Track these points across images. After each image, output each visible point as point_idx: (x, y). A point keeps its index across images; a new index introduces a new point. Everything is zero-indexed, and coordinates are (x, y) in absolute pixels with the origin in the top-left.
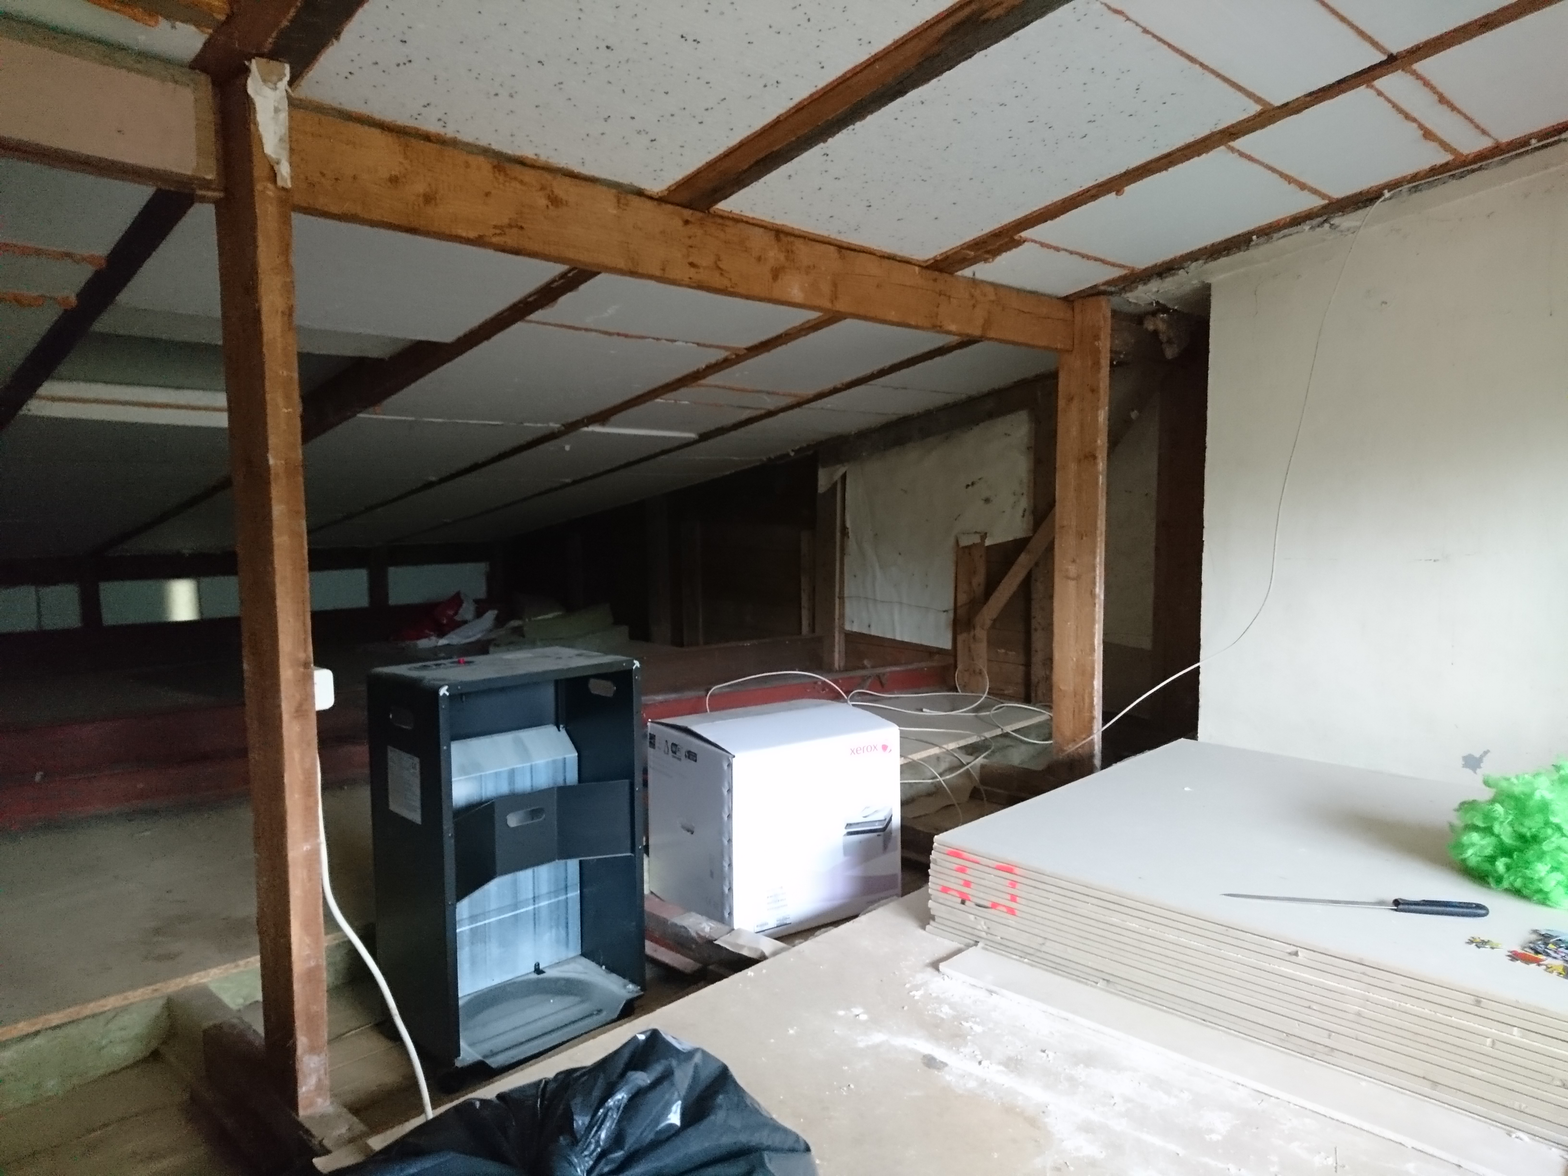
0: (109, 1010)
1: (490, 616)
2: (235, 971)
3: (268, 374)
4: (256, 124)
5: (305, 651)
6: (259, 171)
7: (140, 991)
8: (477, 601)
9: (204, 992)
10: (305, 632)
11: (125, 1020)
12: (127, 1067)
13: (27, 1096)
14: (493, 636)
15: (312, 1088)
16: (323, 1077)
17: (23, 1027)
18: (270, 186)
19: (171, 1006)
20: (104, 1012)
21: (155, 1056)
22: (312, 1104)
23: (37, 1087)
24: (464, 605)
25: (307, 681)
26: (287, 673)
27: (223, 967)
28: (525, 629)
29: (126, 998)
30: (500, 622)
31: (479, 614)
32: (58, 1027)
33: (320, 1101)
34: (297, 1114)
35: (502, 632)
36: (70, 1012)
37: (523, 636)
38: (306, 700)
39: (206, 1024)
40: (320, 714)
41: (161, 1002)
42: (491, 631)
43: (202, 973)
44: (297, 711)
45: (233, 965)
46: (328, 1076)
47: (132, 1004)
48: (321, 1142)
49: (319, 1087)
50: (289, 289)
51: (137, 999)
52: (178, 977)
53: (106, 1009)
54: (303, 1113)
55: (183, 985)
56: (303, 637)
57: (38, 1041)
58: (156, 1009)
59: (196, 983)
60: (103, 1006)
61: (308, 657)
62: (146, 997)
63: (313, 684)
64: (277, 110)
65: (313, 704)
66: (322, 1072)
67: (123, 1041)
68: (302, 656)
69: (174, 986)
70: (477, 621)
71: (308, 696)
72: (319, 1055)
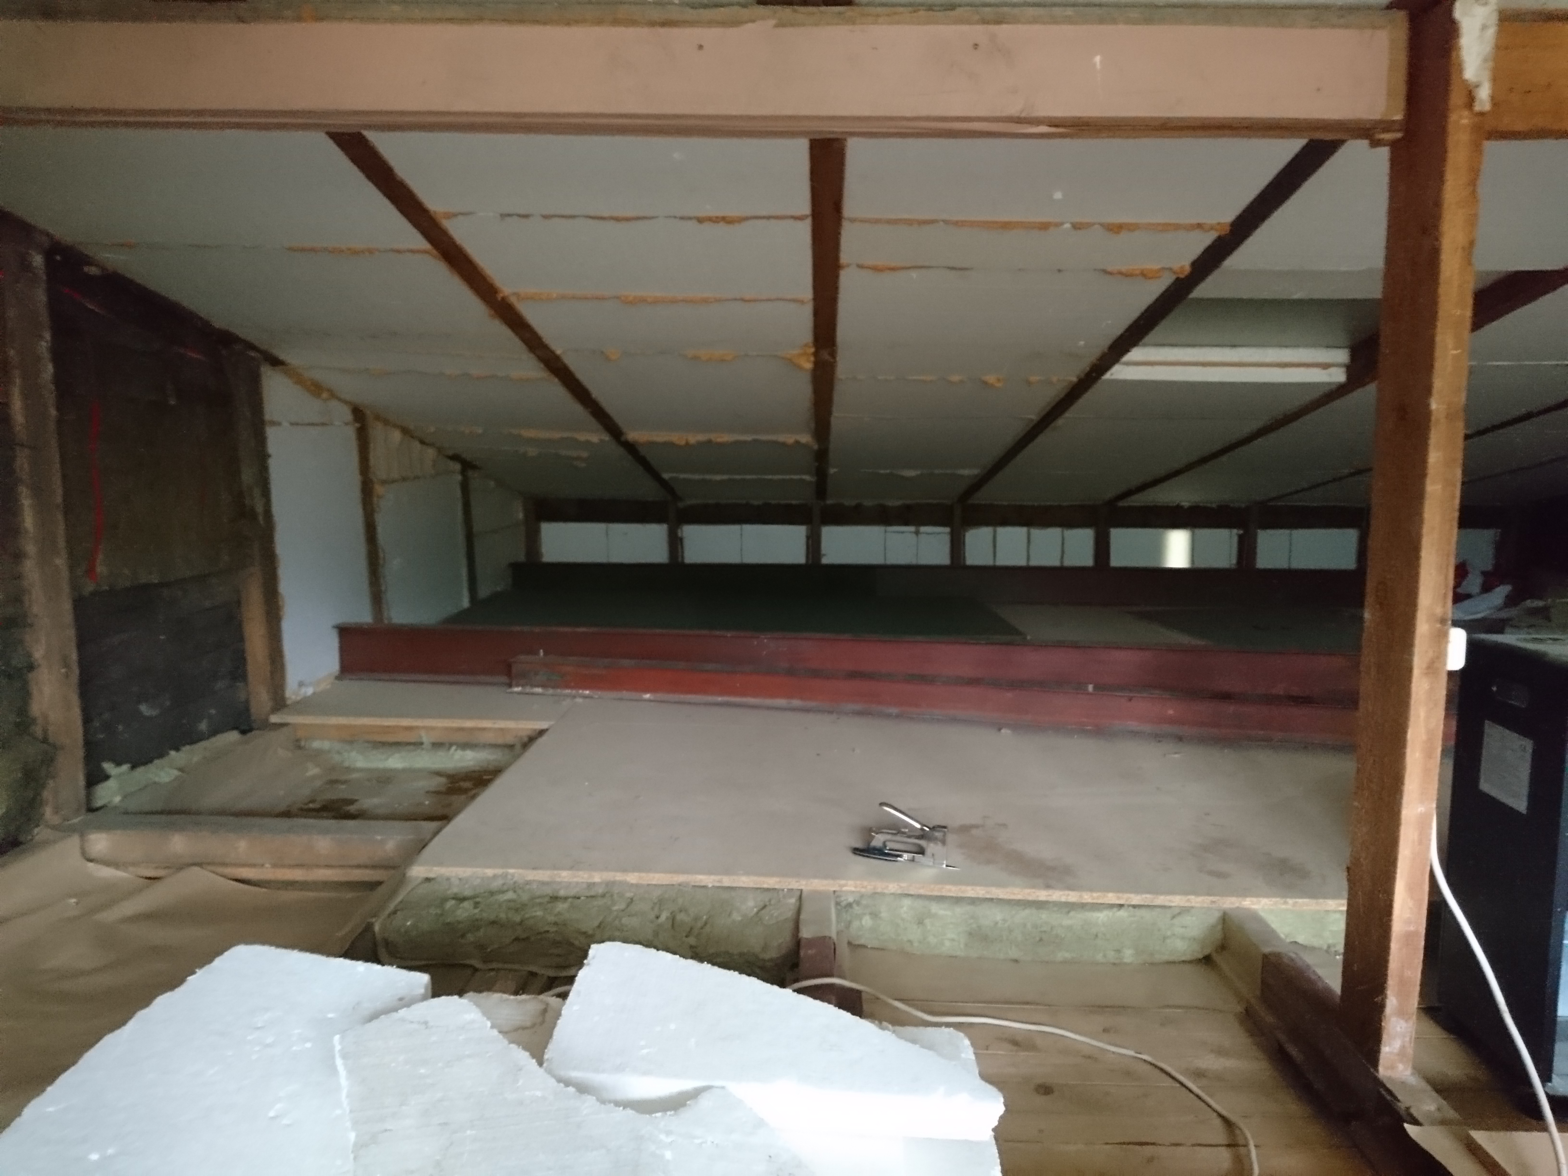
0: (1175, 906)
1: (1501, 592)
2: (1284, 907)
3: (1441, 314)
4: (1458, 49)
5: (1444, 606)
6: (1456, 98)
7: (1200, 899)
8: (1484, 574)
9: (1255, 917)
10: (1446, 586)
11: (1187, 920)
12: (1184, 962)
13: (1111, 956)
14: (1504, 615)
15: (1395, 1051)
16: (1407, 1045)
17: (1111, 898)
18: (1466, 113)
19: (1225, 919)
20: (1170, 907)
21: (1207, 960)
22: (1393, 1067)
23: (1118, 951)
24: (1470, 576)
25: (1441, 638)
26: (1423, 628)
27: (1274, 899)
28: (1553, 610)
29: (1188, 900)
30: (1511, 601)
31: (1487, 588)
32: (1134, 906)
33: (1401, 1067)
34: (1377, 1071)
35: (1512, 612)
36: (1146, 898)
37: (1550, 620)
38: (1438, 658)
39: (1267, 950)
40: (1451, 674)
41: (1217, 915)
42: (1500, 609)
43: (1254, 900)
44: (1428, 668)
45: (1282, 901)
46: (1412, 1045)
47: (1192, 907)
48: (1408, 1109)
49: (1402, 1053)
50: (1472, 221)
51: (1198, 905)
52: (1233, 896)
53: (1173, 904)
54: (1383, 1072)
55: (1237, 905)
56: (1444, 591)
57: (1122, 913)
58: (1213, 918)
59: (1248, 907)
60: (1170, 901)
61: (1445, 613)
62: (1205, 905)
63: (1447, 642)
64: (1484, 27)
65: (1445, 664)
66: (1407, 1039)
67: (1183, 938)
68: (1439, 611)
69: (1230, 903)
70: (1485, 595)
71: (1441, 655)
72: (1406, 1021)
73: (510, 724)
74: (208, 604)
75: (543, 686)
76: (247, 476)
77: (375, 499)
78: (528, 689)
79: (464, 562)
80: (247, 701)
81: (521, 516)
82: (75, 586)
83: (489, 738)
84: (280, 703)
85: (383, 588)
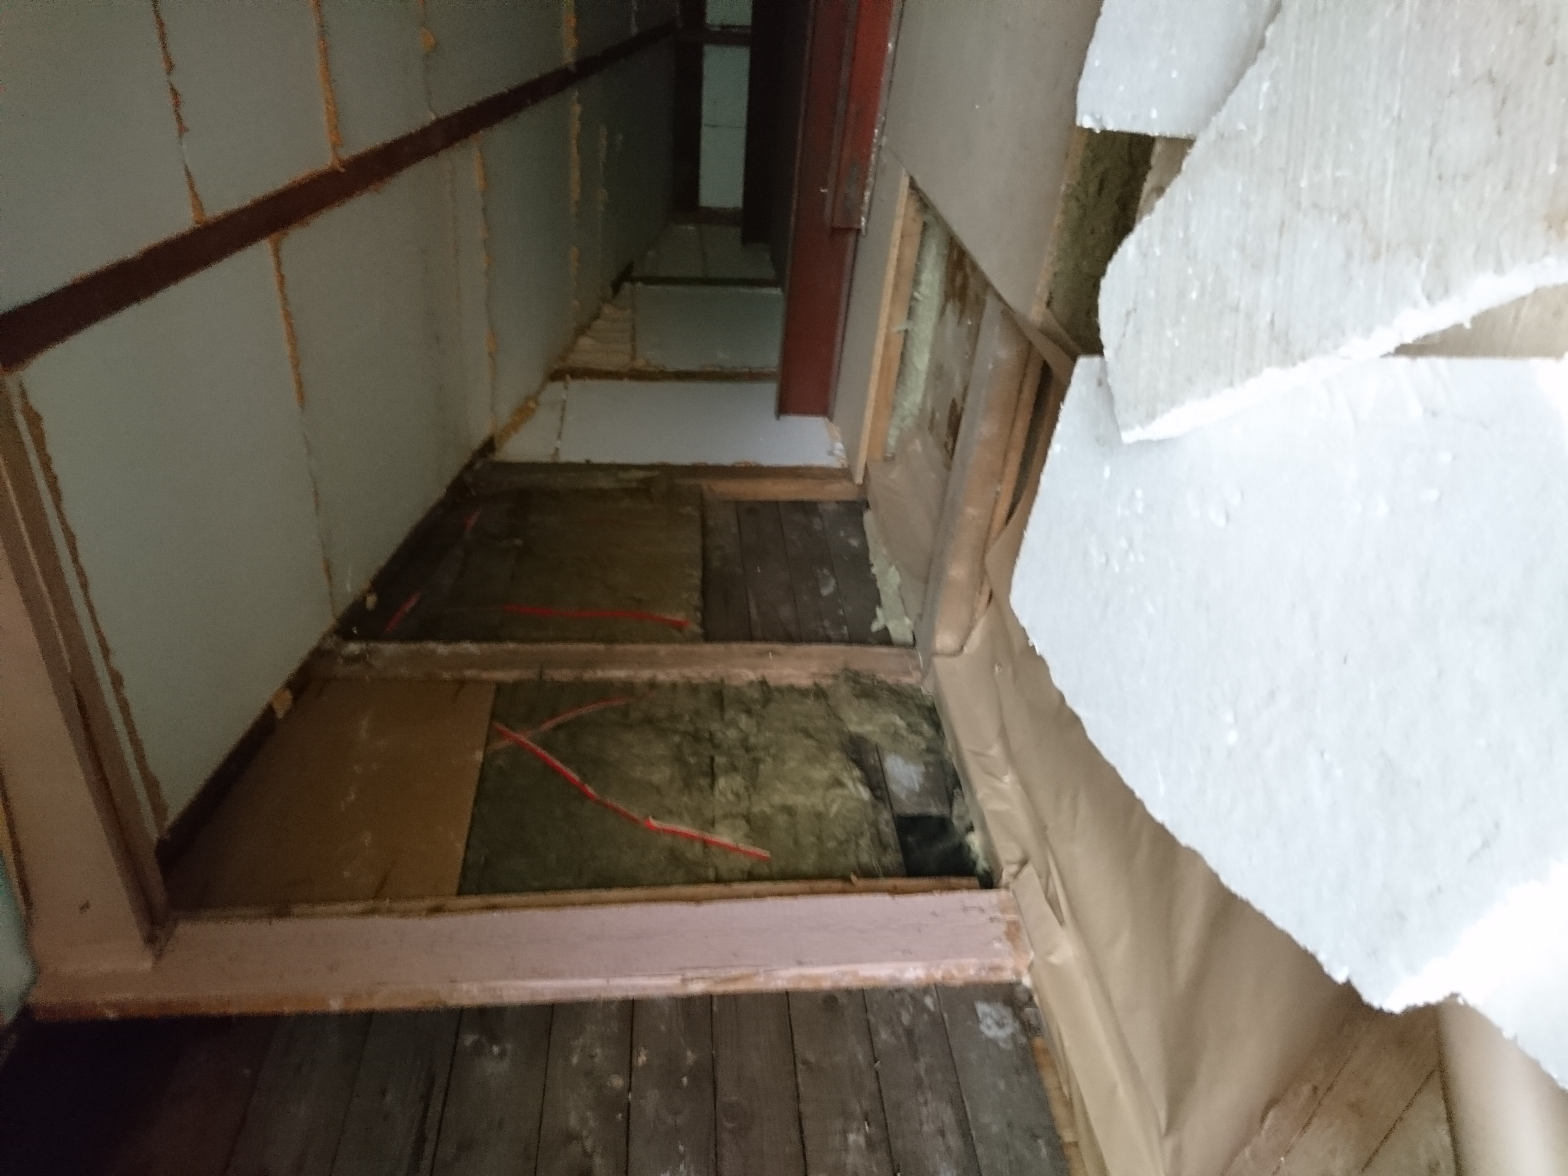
73: (898, 224)
74: (734, 530)
75: (864, 188)
76: (605, 483)
77: (650, 369)
78: (865, 209)
79: (732, 289)
80: (838, 502)
81: (690, 228)
82: (693, 639)
83: (910, 253)
84: (846, 473)
85: (747, 370)
